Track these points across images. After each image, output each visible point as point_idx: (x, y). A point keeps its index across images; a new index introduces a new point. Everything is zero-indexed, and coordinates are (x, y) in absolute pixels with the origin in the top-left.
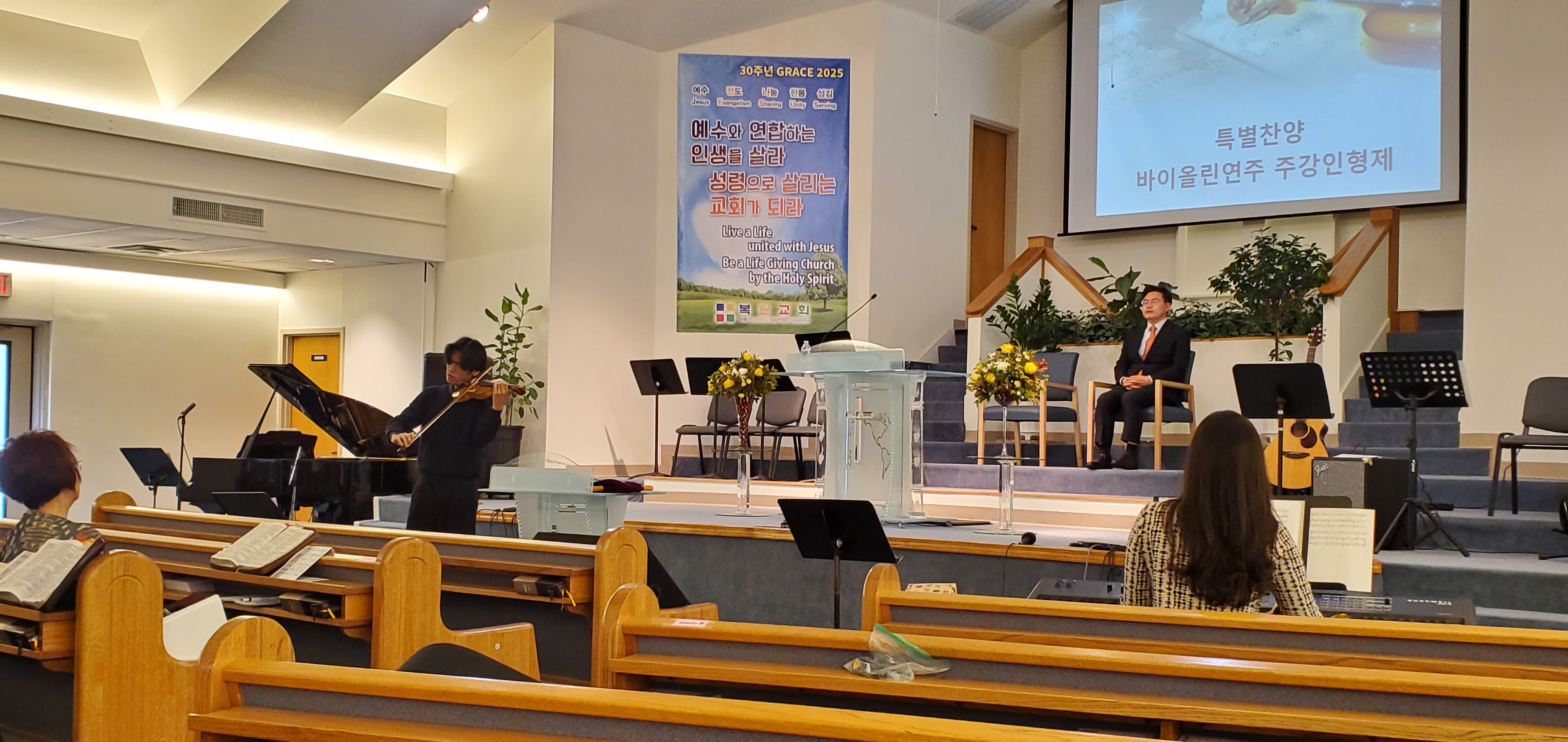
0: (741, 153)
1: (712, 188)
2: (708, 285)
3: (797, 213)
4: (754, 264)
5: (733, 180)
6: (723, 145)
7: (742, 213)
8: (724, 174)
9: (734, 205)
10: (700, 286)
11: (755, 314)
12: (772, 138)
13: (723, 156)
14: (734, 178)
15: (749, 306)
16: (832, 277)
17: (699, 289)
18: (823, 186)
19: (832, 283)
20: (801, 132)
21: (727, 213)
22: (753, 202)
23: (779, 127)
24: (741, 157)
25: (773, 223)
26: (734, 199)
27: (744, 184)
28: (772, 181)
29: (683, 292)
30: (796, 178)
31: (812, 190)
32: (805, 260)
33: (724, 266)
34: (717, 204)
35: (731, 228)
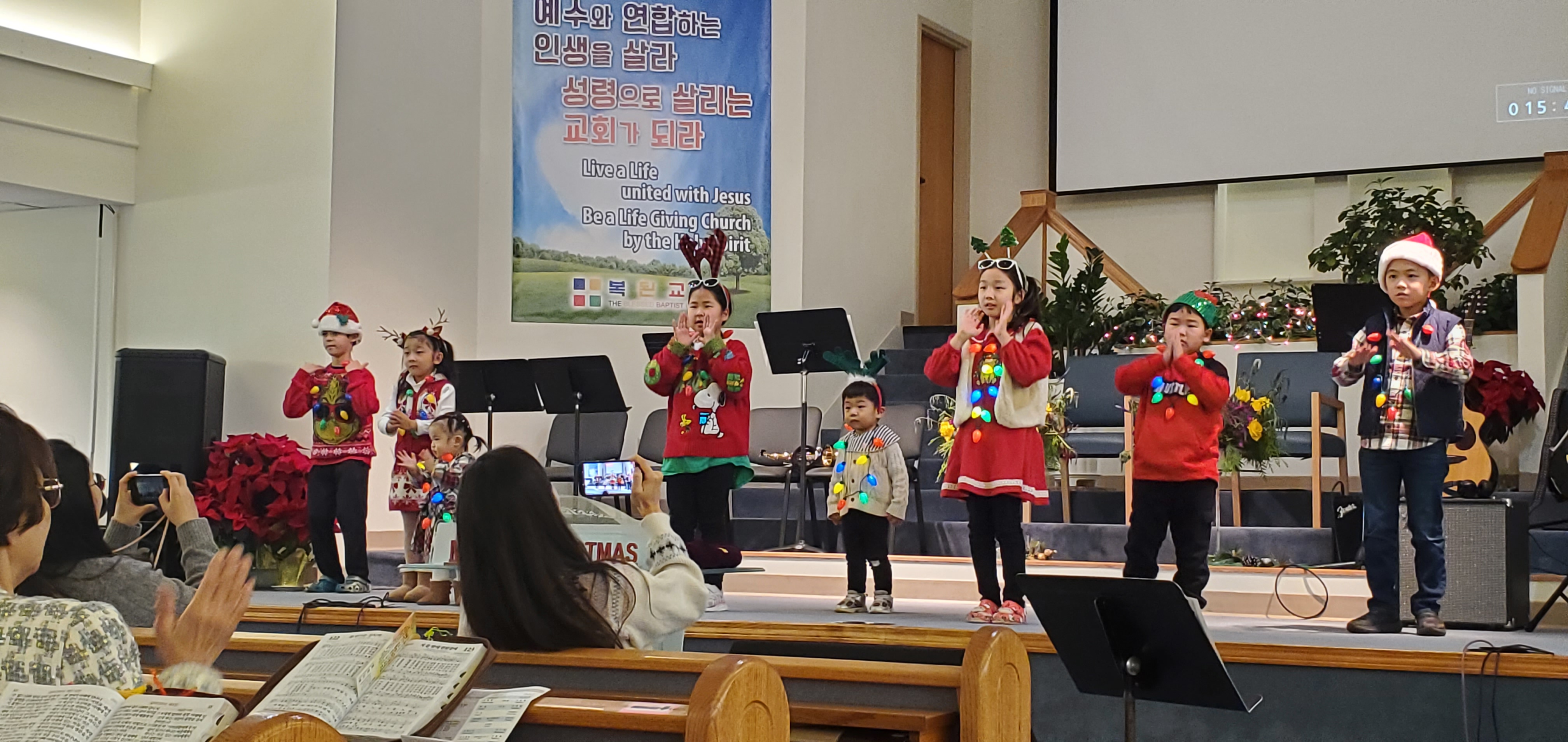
0: (610, 50)
1: (566, 101)
2: (561, 249)
3: (694, 144)
4: (631, 218)
5: (598, 90)
6: (582, 36)
7: (613, 141)
8: (585, 80)
9: (600, 129)
10: (547, 252)
11: (633, 296)
12: (657, 29)
13: (582, 53)
14: (599, 87)
15: (623, 283)
16: (747, 242)
17: (547, 255)
18: (734, 105)
19: (748, 250)
20: (700, 22)
21: (590, 140)
22: (629, 125)
23: (667, 13)
24: (611, 56)
25: (657, 157)
26: (600, 118)
27: (615, 97)
28: (657, 94)
29: (524, 261)
30: (693, 91)
31: (717, 111)
32: (708, 215)
33: (585, 221)
34: (573, 126)
35: (595, 164)
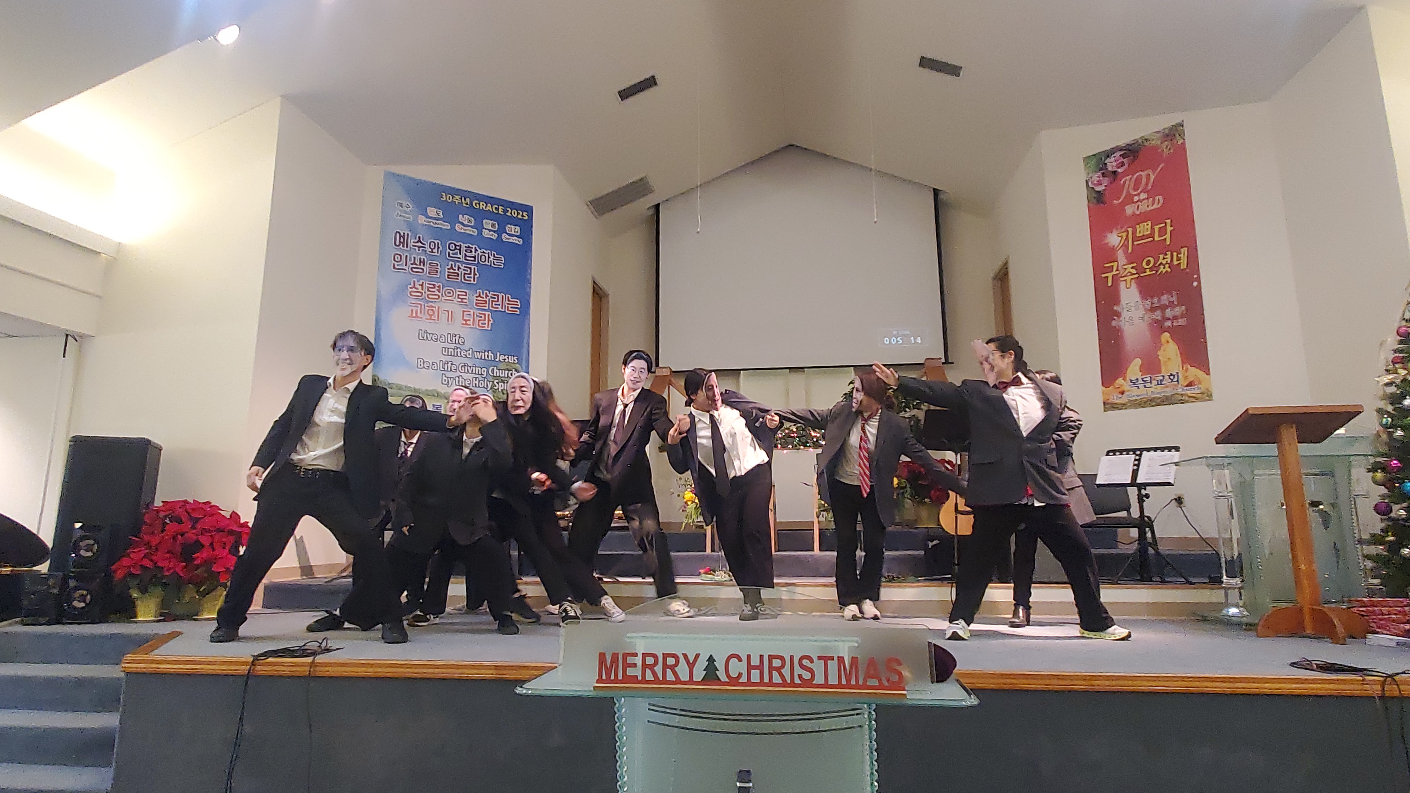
0: (439, 267)
1: (411, 295)
2: (403, 384)
3: (486, 326)
4: (447, 367)
5: (431, 289)
6: (422, 257)
7: (438, 320)
8: (423, 282)
10: (394, 384)
12: (468, 258)
13: (422, 267)
17: (394, 386)
18: (510, 306)
20: (492, 257)
21: (424, 318)
22: (448, 311)
23: (473, 250)
24: (439, 271)
25: (464, 332)
26: (432, 306)
27: (440, 294)
28: (466, 295)
30: (487, 296)
31: (500, 307)
32: (492, 367)
33: (419, 366)
34: (414, 309)
35: (427, 333)
